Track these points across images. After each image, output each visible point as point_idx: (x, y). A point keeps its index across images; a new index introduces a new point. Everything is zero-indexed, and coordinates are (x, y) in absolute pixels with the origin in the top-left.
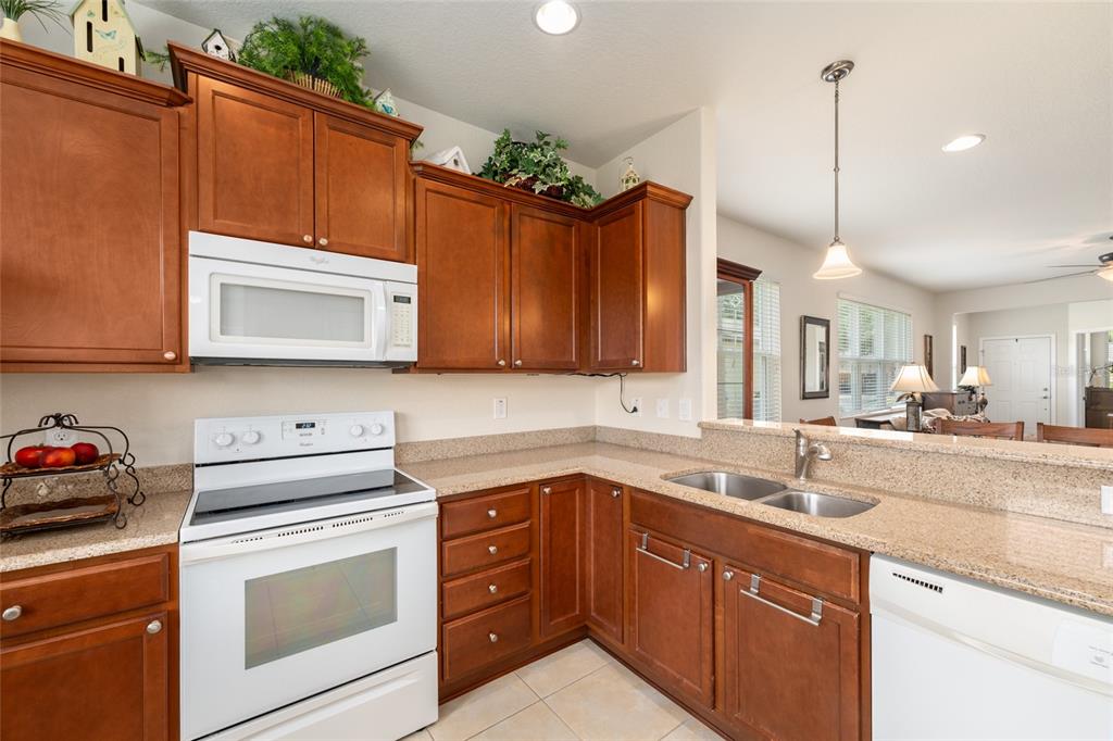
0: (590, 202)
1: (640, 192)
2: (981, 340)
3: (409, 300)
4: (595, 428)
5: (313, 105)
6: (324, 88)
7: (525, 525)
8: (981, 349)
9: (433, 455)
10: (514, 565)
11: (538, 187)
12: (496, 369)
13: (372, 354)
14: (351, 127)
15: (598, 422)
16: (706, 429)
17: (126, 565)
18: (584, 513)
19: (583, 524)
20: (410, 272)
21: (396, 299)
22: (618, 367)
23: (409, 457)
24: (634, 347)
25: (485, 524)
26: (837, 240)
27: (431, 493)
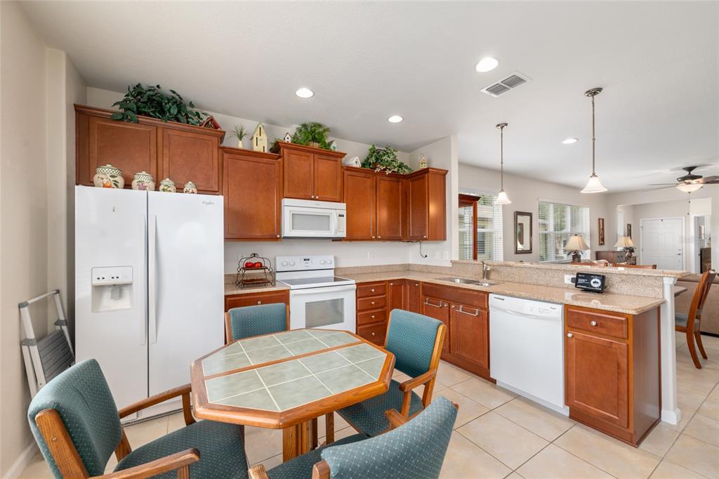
0: (407, 172)
1: (426, 171)
2: (641, 220)
3: (343, 216)
4: (409, 265)
5: (314, 152)
6: (316, 145)
7: (384, 296)
8: (641, 225)
9: (347, 272)
10: (380, 310)
11: (388, 172)
12: (371, 240)
13: (332, 235)
14: (325, 157)
15: (410, 262)
16: (453, 263)
17: (279, 294)
18: (405, 295)
19: (405, 298)
20: (343, 206)
21: (340, 216)
22: (419, 239)
23: (338, 273)
24: (424, 231)
25: (370, 294)
26: (502, 190)
27: (354, 282)
